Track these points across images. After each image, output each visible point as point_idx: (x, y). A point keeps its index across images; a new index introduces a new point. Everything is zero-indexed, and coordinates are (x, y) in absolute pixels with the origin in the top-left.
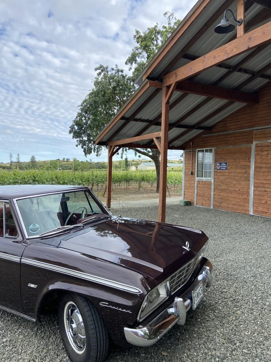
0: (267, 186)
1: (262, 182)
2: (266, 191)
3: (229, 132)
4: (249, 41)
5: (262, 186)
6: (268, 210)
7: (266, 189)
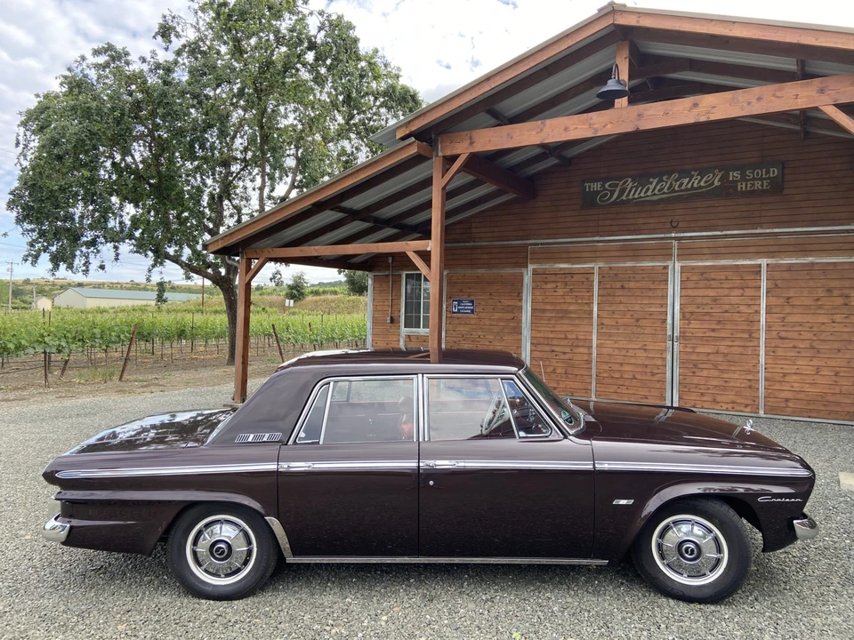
0: (555, 342)
1: (546, 335)
2: (553, 351)
3: (477, 244)
4: (639, 120)
5: (546, 342)
6: (558, 384)
7: (554, 348)
